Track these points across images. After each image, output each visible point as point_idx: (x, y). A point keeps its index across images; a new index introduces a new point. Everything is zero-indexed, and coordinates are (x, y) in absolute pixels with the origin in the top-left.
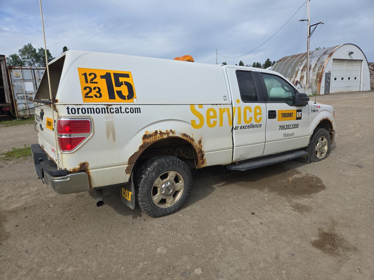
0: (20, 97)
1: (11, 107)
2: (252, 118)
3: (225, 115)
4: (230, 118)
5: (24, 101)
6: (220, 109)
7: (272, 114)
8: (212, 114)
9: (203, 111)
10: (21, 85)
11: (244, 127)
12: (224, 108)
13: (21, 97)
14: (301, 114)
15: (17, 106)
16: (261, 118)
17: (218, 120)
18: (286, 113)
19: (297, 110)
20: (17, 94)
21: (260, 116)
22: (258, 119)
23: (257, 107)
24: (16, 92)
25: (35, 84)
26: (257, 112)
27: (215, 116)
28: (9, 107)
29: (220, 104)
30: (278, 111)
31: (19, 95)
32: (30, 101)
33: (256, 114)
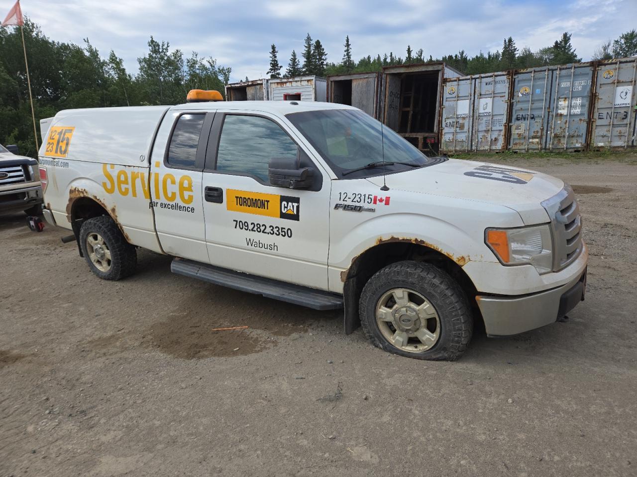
0: (448, 124)
1: (436, 138)
2: (177, 194)
3: (138, 182)
4: (145, 187)
5: (452, 130)
6: (133, 173)
7: (214, 195)
8: (122, 178)
9: (114, 173)
10: (453, 105)
11: (165, 205)
12: (138, 173)
13: (450, 123)
14: (298, 207)
15: (443, 136)
16: (191, 197)
17: (130, 186)
18: (249, 198)
19: (281, 196)
20: (447, 119)
21: (190, 193)
22: (186, 197)
23: (185, 177)
24: (444, 116)
25: (472, 102)
26: (184, 186)
27: (126, 182)
28: (435, 138)
29: (134, 167)
30: (228, 190)
31: (448, 121)
32: (460, 130)
33: (182, 189)
